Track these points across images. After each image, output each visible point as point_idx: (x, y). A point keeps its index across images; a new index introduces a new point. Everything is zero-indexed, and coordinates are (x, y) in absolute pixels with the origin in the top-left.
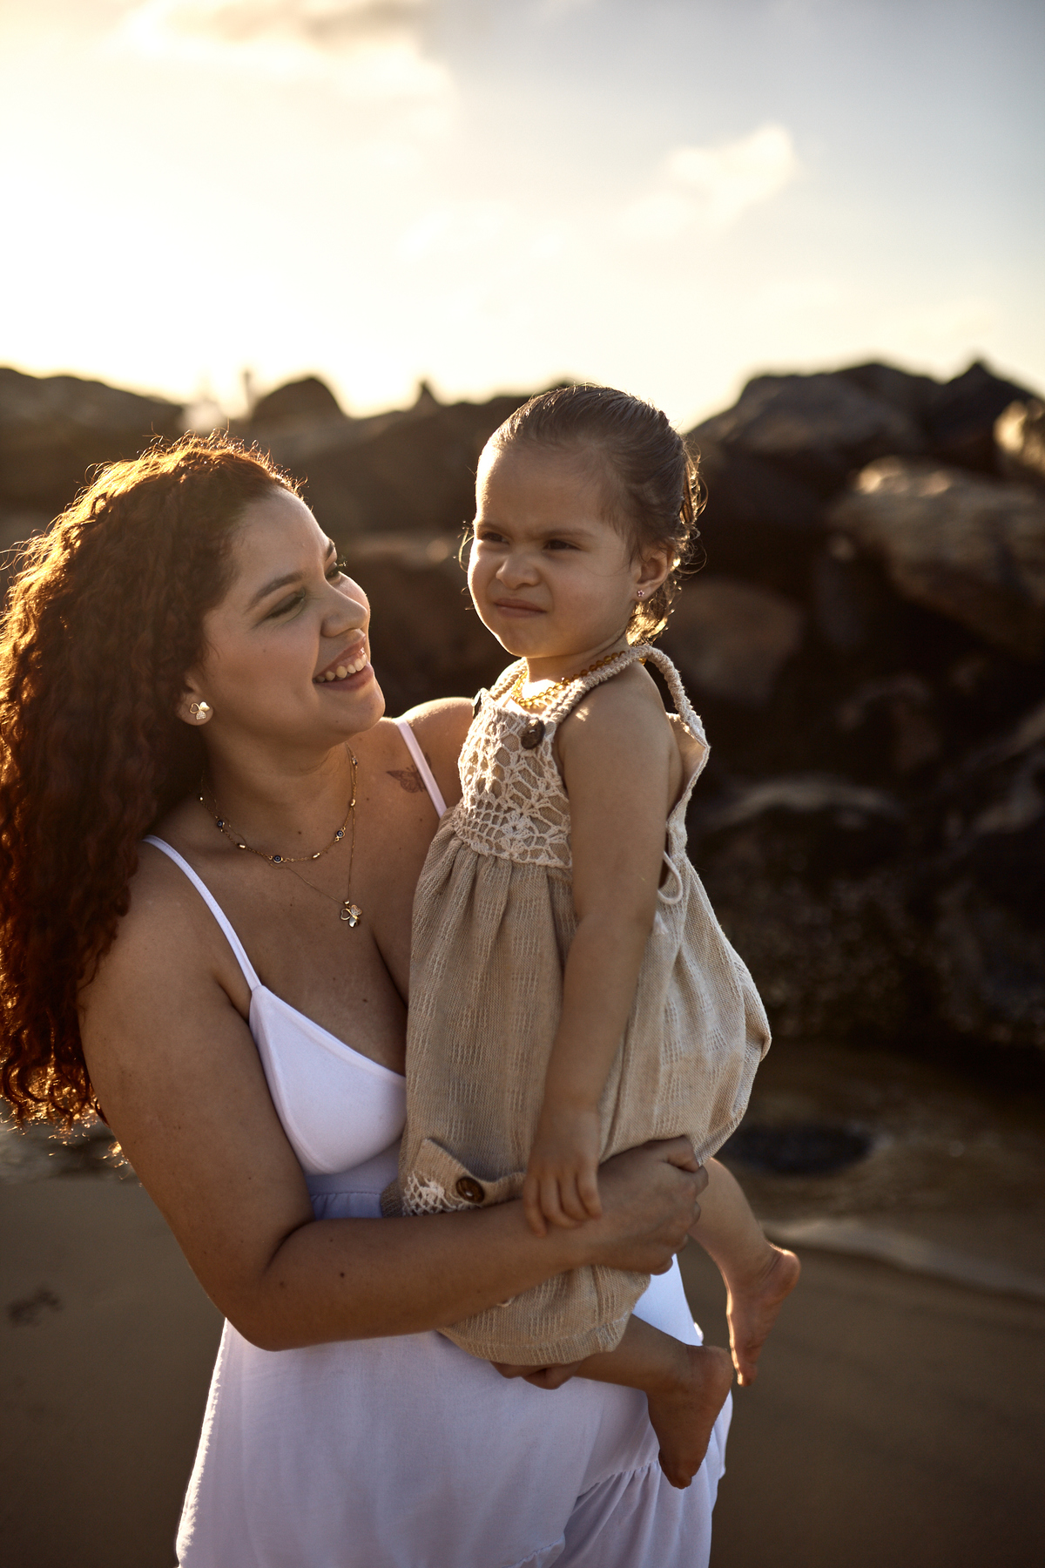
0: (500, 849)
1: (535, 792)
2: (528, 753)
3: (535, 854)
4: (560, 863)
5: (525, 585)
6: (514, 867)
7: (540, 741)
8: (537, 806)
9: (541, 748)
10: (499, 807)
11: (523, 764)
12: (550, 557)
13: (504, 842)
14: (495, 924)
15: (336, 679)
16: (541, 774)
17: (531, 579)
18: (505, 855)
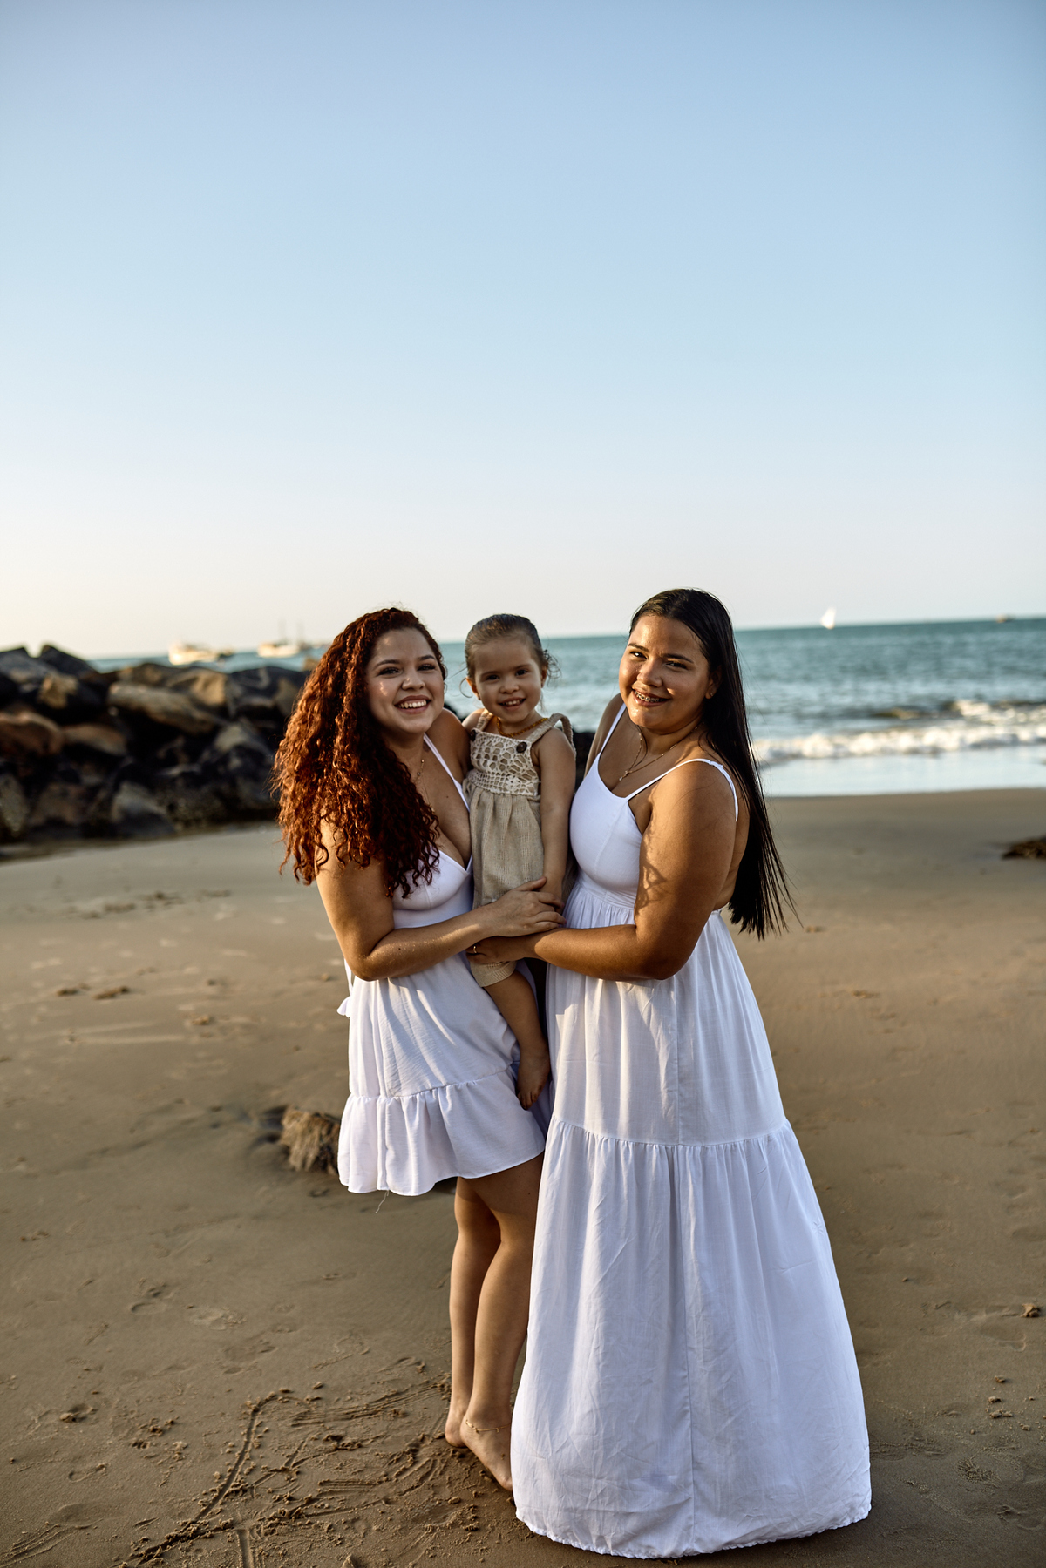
0: (505, 790)
1: (521, 768)
2: (519, 754)
3: (521, 791)
4: (531, 794)
5: (515, 691)
6: (512, 796)
7: (525, 749)
8: (522, 774)
9: (526, 752)
10: (503, 775)
11: (517, 758)
12: (520, 678)
13: (507, 787)
14: (508, 818)
15: (405, 708)
16: (524, 762)
17: (517, 688)
18: (508, 792)
